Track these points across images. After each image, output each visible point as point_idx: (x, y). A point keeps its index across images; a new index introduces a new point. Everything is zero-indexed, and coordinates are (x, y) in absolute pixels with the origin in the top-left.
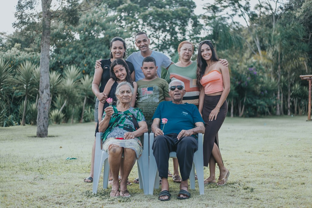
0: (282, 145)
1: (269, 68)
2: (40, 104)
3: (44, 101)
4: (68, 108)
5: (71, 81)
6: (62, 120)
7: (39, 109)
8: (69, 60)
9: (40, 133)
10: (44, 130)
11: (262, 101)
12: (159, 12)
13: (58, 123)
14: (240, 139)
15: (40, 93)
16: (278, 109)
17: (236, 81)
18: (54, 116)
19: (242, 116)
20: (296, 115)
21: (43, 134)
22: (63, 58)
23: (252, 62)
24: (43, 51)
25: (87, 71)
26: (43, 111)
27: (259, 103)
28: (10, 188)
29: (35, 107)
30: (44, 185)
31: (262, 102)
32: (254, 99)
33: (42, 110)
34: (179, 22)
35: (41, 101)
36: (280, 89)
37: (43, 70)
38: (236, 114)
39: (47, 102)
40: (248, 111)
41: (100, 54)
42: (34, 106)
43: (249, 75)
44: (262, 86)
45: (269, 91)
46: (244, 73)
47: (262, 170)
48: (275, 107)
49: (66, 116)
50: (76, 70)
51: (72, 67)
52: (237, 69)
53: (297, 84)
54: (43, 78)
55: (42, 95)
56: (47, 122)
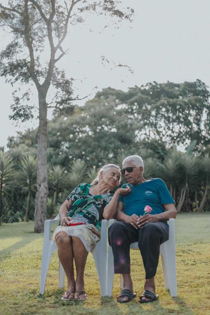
3: (42, 195)
5: (76, 174)
7: (36, 203)
8: (79, 155)
9: (38, 229)
10: (41, 226)
12: (171, 103)
15: (38, 187)
21: (41, 230)
22: (72, 153)
24: (40, 143)
25: (96, 165)
26: (41, 205)
33: (39, 204)
34: (193, 112)
35: (39, 195)
37: (40, 162)
39: (45, 196)
41: (109, 147)
54: (40, 171)
55: (39, 188)
56: (44, 217)
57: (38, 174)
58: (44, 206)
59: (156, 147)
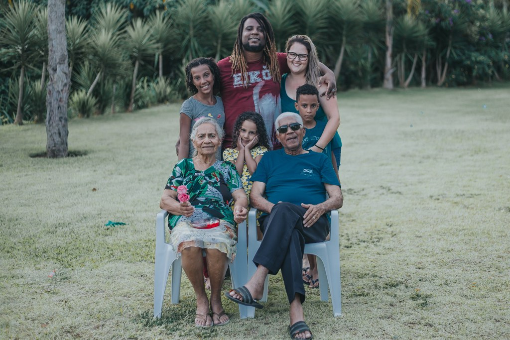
2: (50, 91)
3: (58, 87)
7: (48, 102)
9: (54, 148)
10: (60, 143)
15: (51, 71)
21: (59, 150)
26: (57, 106)
33: (55, 104)
35: (53, 88)
37: (53, 27)
39: (65, 89)
54: (54, 43)
55: (53, 75)
56: (65, 126)
57: (50, 49)
58: (64, 106)
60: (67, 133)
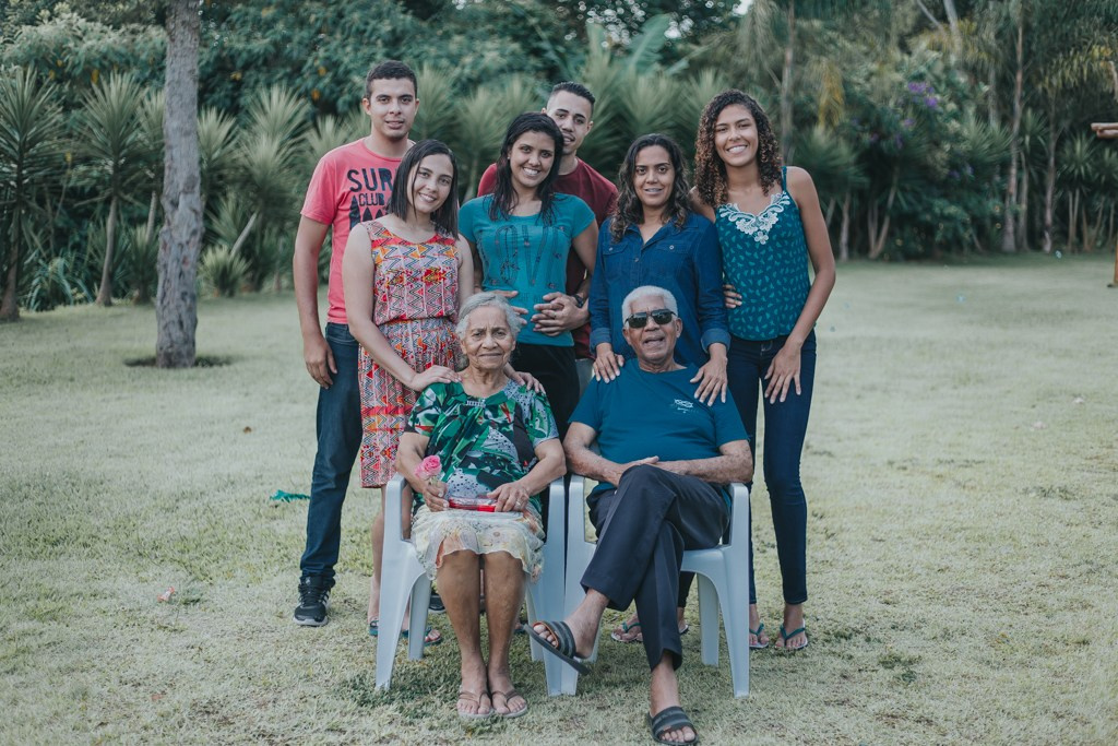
0: (1017, 428)
1: (981, 83)
2: (165, 245)
3: (181, 237)
4: (263, 237)
5: (273, 141)
6: (242, 282)
7: (162, 263)
8: (264, 53)
9: (170, 350)
10: (181, 341)
11: (952, 203)
13: (227, 293)
14: (873, 388)
15: (167, 207)
16: (1010, 228)
17: (864, 131)
18: (212, 268)
19: (881, 258)
20: (1073, 252)
21: (179, 354)
22: (240, 46)
23: (923, 61)
24: (175, 56)
25: (327, 91)
26: (178, 271)
27: (942, 210)
28: (95, 652)
29: (147, 238)
30: (208, 636)
31: (952, 210)
32: (924, 197)
35: (171, 236)
36: (1019, 161)
37: (175, 125)
38: (859, 249)
39: (193, 239)
40: (902, 238)
41: (375, 30)
42: (143, 234)
43: (910, 111)
44: (956, 148)
45: (980, 167)
46: (891, 104)
47: (943, 566)
48: (998, 225)
49: (253, 268)
50: (290, 99)
51: (275, 91)
52: (868, 86)
53: (1081, 138)
54: (176, 153)
55: (172, 212)
56: (191, 310)
57: (167, 165)
58: (189, 272)
59: (532, 29)
60: (195, 324)
